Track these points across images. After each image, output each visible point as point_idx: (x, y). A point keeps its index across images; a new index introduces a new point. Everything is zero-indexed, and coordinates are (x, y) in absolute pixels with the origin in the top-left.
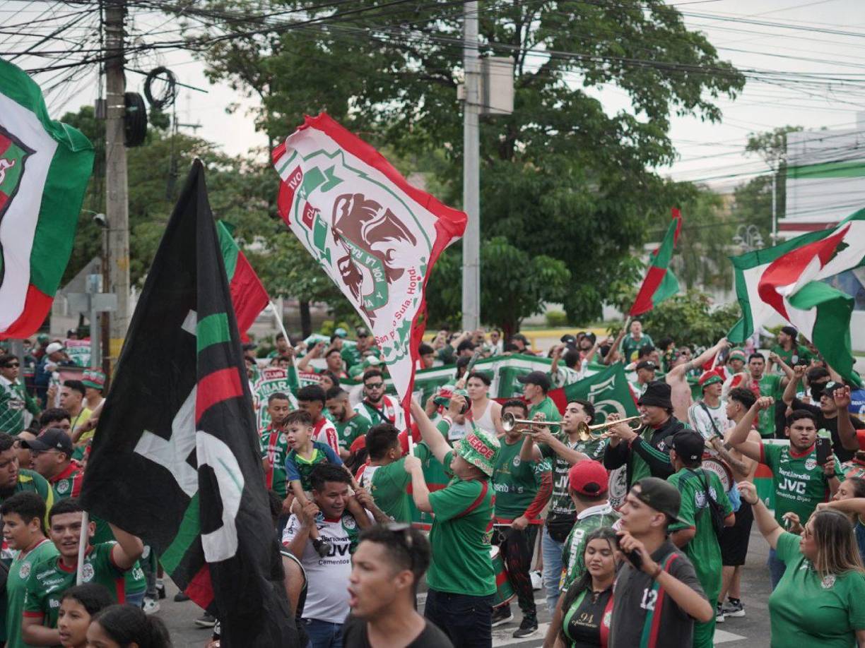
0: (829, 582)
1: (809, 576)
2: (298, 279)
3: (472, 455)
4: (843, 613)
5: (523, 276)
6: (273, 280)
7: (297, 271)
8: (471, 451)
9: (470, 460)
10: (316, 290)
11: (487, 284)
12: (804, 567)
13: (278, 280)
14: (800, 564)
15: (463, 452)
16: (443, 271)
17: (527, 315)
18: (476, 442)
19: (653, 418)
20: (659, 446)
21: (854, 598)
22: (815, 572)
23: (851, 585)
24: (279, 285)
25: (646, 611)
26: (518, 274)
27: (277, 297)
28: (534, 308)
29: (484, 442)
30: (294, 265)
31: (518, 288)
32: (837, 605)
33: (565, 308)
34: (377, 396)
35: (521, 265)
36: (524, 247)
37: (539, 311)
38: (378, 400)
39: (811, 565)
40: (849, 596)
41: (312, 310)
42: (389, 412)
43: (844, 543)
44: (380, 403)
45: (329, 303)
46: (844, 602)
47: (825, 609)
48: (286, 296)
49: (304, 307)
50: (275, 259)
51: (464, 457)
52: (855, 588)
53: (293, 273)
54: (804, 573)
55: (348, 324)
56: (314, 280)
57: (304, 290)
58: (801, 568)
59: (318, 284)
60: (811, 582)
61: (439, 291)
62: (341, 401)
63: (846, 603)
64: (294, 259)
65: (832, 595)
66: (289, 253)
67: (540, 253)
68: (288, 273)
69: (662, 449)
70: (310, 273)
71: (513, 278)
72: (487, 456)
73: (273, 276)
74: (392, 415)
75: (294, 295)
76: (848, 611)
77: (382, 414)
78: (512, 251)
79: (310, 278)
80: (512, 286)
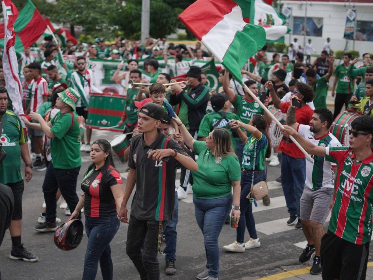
0: (218, 160)
1: (210, 158)
2: (70, 15)
3: (67, 100)
4: (226, 174)
5: (169, 17)
6: (58, 15)
7: (70, 12)
8: (67, 98)
9: (67, 102)
10: (77, 20)
11: (153, 20)
12: (208, 154)
13: (61, 15)
14: (206, 153)
15: (63, 98)
16: (133, 14)
17: (169, 34)
18: (69, 94)
19: (192, 83)
20: (192, 96)
21: (231, 167)
22: (213, 156)
23: (229, 161)
24: (61, 18)
25: (158, 167)
26: (166, 16)
27: (60, 23)
28: (172, 31)
29: (73, 94)
30: (68, 9)
31: (167, 22)
32: (223, 170)
33: (187, 32)
34: (82, 69)
35: (169, 12)
36: (169, 4)
37: (174, 32)
38: (82, 71)
39: (211, 153)
40: (229, 166)
41: (76, 29)
42: (88, 77)
43: (226, 144)
44: (84, 72)
45: (83, 27)
46: (226, 168)
47: (217, 172)
48: (64, 23)
49: (72, 28)
50: (60, 6)
51: (64, 101)
52: (231, 162)
53: (67, 13)
54: (207, 156)
55: (91, 36)
56: (77, 16)
57: (72, 20)
58: (206, 155)
59: (78, 18)
60: (210, 160)
61: (131, 22)
62: (55, 72)
63: (227, 169)
64: (68, 7)
65: (220, 166)
66: (66, 4)
67: (177, 7)
68: (65, 12)
69: (193, 97)
70: (75, 12)
71: (165, 17)
72: (74, 101)
73: (58, 14)
74: (89, 78)
75: (68, 22)
76: (227, 173)
77: (84, 77)
78: (165, 5)
79: (75, 15)
80: (164, 21)
